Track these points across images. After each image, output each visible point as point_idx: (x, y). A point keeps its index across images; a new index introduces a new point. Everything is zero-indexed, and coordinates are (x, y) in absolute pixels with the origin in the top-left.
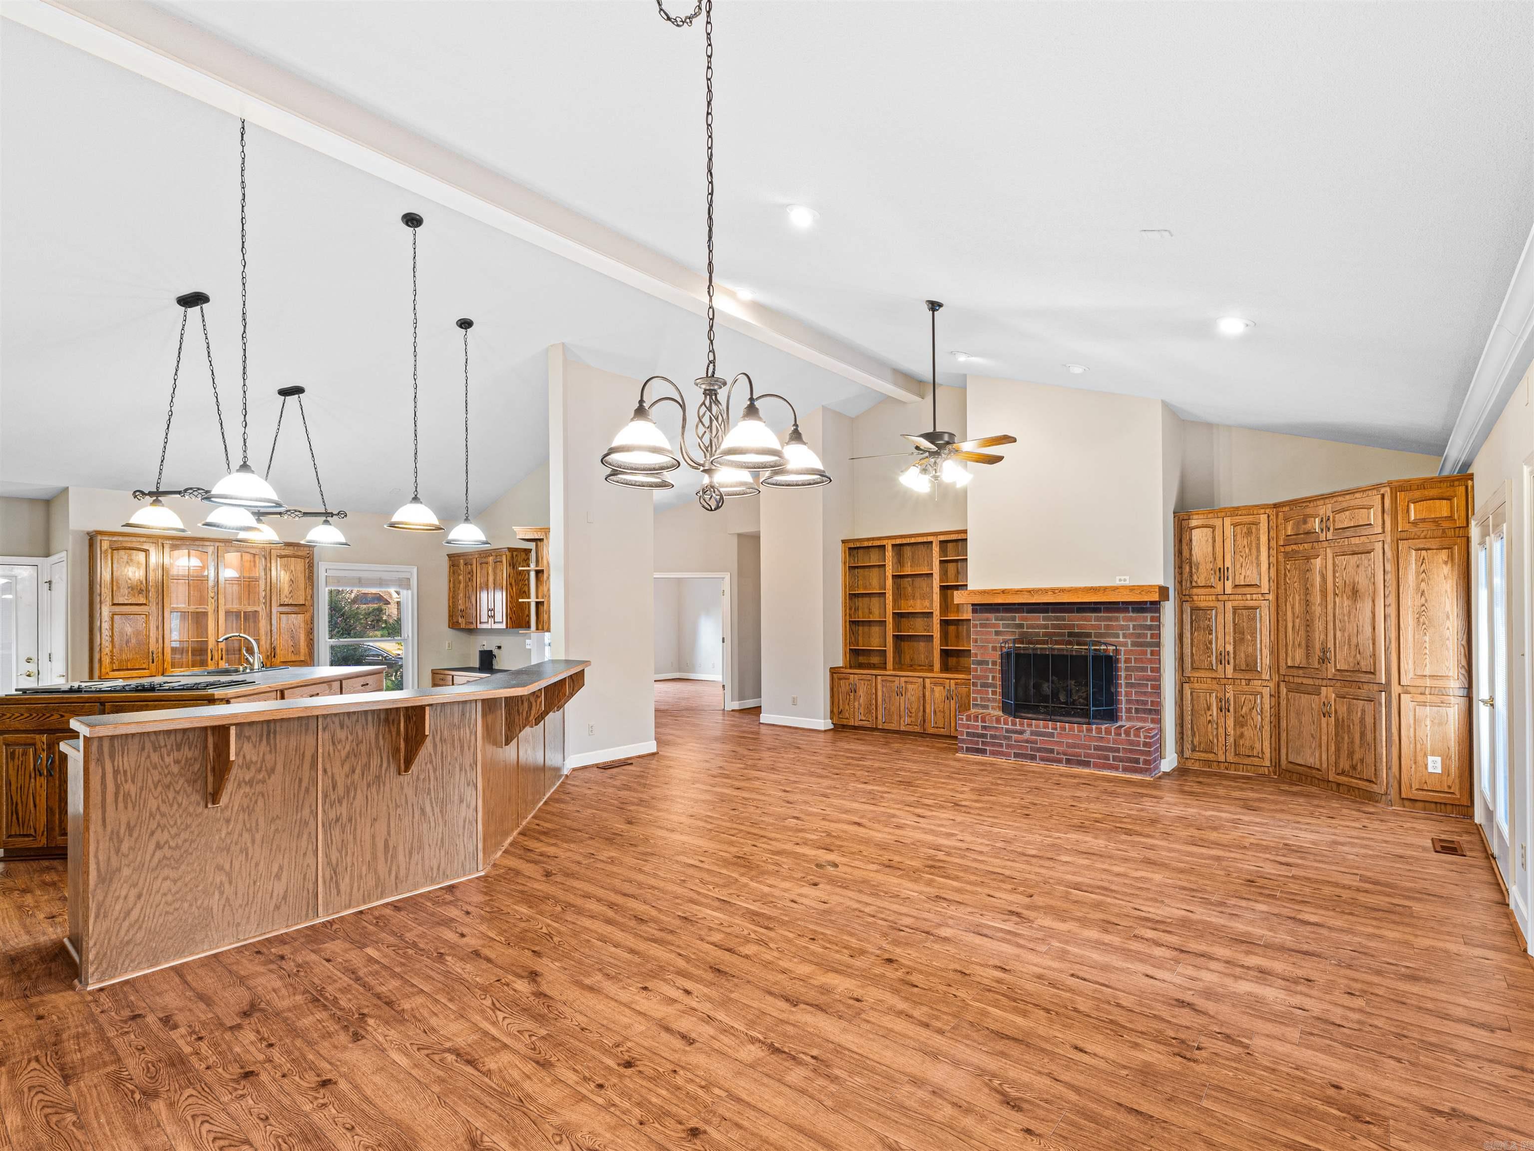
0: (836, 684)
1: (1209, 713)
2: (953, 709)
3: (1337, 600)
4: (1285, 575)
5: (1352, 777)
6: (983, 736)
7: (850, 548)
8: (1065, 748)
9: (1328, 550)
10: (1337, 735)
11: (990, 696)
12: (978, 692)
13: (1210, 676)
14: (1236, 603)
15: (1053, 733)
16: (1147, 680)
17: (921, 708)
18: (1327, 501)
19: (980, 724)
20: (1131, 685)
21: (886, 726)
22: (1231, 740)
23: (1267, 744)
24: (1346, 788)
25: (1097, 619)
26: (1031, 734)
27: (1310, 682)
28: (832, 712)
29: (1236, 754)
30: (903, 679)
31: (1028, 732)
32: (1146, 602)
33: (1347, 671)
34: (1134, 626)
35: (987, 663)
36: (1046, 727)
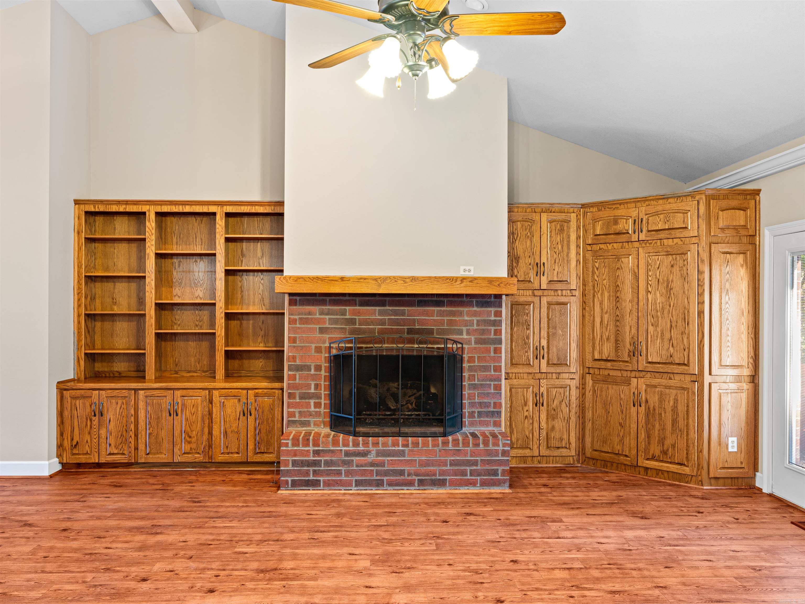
0: (67, 405)
1: (526, 408)
2: (251, 428)
3: (650, 296)
4: (593, 273)
5: (662, 461)
6: (316, 463)
7: (87, 213)
8: (418, 468)
9: (641, 250)
10: (647, 423)
11: (312, 409)
12: (296, 405)
13: (527, 371)
14: (550, 299)
15: (403, 451)
16: (491, 380)
17: (206, 430)
18: (639, 204)
19: (311, 448)
20: (474, 387)
21: (152, 459)
22: (544, 433)
23: (573, 434)
24: (654, 472)
25: (440, 314)
26: (378, 455)
27: (618, 373)
28: (60, 446)
29: (548, 447)
30: (178, 393)
31: (374, 453)
32: (490, 296)
33: (659, 363)
34: (478, 321)
35: (308, 368)
36: (395, 444)
